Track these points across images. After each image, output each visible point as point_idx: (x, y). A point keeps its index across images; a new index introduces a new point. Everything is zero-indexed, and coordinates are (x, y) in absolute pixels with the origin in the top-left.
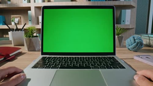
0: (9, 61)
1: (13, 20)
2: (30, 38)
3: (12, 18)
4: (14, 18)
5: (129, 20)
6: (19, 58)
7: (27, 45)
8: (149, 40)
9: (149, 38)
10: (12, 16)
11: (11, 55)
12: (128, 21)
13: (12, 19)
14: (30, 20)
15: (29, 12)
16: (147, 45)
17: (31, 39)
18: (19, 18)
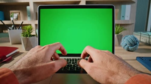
0: (6, 62)
1: (12, 16)
2: (28, 37)
3: (11, 13)
4: (13, 13)
5: (129, 15)
6: (16, 59)
7: (24, 45)
8: (149, 38)
9: (149, 37)
10: (11, 11)
11: (7, 56)
12: (128, 17)
13: (10, 15)
14: (29, 16)
15: (28, 7)
16: (147, 43)
17: (28, 39)
18: (18, 14)
